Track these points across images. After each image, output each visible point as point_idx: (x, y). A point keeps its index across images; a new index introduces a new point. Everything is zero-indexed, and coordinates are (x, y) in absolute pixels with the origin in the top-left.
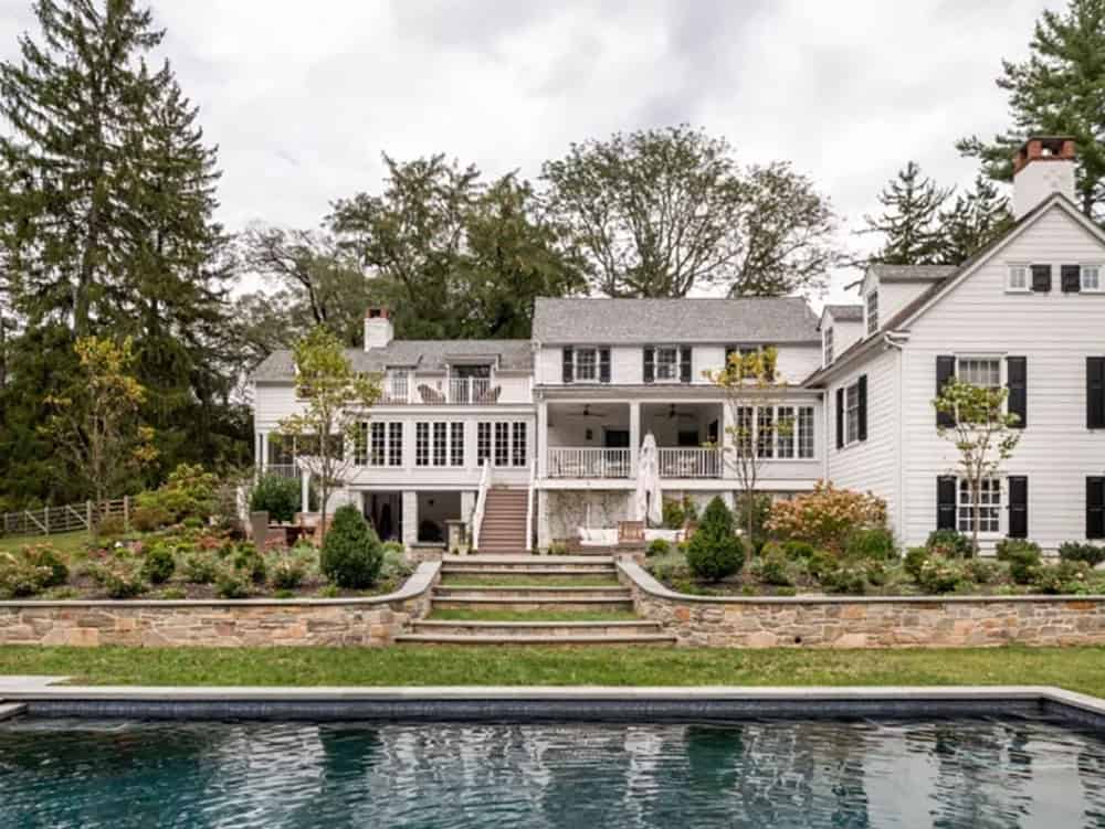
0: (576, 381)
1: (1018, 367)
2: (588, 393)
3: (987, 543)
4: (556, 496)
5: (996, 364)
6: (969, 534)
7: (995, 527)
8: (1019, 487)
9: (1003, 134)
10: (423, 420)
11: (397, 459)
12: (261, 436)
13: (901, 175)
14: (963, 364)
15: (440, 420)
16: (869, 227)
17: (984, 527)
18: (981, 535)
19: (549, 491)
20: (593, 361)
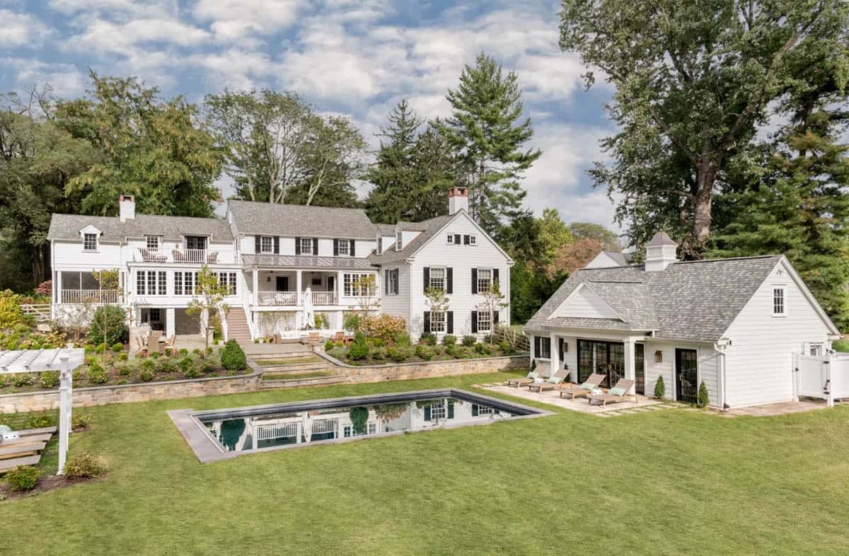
0: (262, 253)
1: (450, 271)
2: (269, 260)
3: (440, 336)
4: (262, 314)
5: (443, 270)
6: (434, 333)
7: (443, 330)
8: (450, 315)
9: (448, 118)
10: (178, 270)
11: (163, 291)
12: (56, 272)
13: (399, 105)
14: (432, 269)
15: (188, 271)
16: (382, 133)
17: (439, 330)
18: (439, 333)
19: (260, 312)
20: (270, 243)
